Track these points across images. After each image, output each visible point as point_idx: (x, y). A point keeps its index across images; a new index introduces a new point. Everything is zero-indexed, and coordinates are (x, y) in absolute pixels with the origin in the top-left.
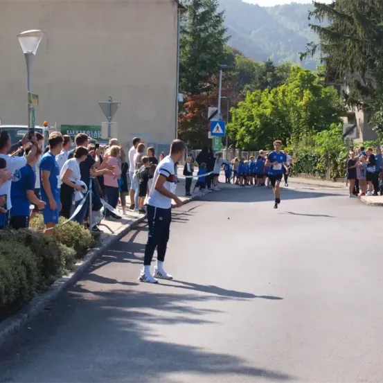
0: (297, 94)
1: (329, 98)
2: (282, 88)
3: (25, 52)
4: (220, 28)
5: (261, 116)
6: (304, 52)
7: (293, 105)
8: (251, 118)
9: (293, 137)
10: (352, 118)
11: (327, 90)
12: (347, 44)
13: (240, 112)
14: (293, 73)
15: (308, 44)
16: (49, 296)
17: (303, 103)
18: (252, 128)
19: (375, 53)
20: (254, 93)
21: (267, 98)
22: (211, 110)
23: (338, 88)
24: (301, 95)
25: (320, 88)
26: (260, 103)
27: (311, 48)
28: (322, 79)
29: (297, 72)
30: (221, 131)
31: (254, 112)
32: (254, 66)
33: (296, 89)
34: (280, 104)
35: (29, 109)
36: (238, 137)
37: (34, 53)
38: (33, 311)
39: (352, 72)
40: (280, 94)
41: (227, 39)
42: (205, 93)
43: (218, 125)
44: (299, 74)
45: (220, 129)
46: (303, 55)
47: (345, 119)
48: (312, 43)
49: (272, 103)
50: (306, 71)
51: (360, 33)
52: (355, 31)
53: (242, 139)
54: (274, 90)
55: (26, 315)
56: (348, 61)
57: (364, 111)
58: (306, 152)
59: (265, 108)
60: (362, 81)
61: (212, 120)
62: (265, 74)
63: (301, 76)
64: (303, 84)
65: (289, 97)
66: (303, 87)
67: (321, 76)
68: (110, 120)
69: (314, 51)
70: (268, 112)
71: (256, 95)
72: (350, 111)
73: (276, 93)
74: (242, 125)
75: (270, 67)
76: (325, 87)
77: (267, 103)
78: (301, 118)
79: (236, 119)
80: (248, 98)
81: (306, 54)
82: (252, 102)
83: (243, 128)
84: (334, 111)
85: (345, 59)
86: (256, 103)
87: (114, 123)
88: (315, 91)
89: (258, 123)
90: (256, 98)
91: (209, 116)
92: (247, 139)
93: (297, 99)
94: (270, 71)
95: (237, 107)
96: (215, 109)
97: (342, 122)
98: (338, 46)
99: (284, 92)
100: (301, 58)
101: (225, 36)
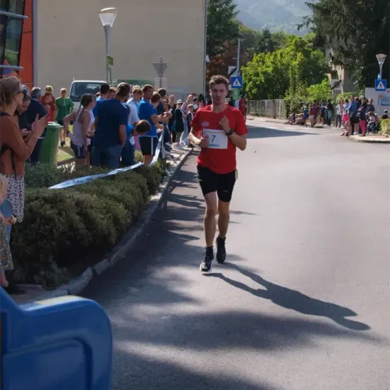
0: (293, 56)
1: (317, 59)
2: (280, 51)
3: (104, 25)
4: (231, 4)
5: (265, 73)
6: (300, 24)
7: (289, 65)
8: (257, 75)
9: (291, 89)
10: (334, 74)
11: (315, 53)
12: (334, 18)
13: (249, 70)
14: (289, 40)
15: (304, 18)
16: (151, 211)
17: (297, 62)
18: (258, 83)
19: (355, 25)
20: (259, 55)
21: (269, 59)
22: (231, 68)
23: (324, 51)
24: (294, 56)
25: (310, 52)
26: (264, 63)
27: (306, 21)
28: (311, 44)
29: (293, 39)
30: (239, 85)
31: (259, 69)
32: (254, 34)
33: (291, 53)
34: (279, 64)
35: (108, 69)
36: (247, 89)
37: (111, 26)
38: (147, 222)
39: (338, 39)
40: (279, 56)
41: (236, 13)
42: (219, 55)
43: (237, 80)
44: (294, 40)
45: (238, 83)
46: (300, 26)
47: (329, 75)
48: (307, 17)
49: (273, 63)
50: (300, 38)
51: (345, 9)
52: (341, 8)
53: (250, 91)
54: (274, 53)
55: (143, 225)
56: (336, 30)
57: (346, 70)
58: (301, 100)
59: (268, 67)
60: (345, 46)
61: (231, 76)
62: (263, 40)
63: (295, 42)
64: (297, 48)
65: (286, 58)
66: (297, 50)
67: (310, 42)
68: (161, 76)
69: (308, 23)
70: (270, 70)
71: (260, 57)
72: (333, 69)
73: (276, 55)
74: (250, 80)
75: (267, 34)
76: (314, 50)
77: (269, 64)
78: (295, 74)
79: (246, 75)
80: (254, 59)
81: (302, 25)
82: (258, 62)
83: (251, 83)
84: (320, 69)
85: (332, 29)
86: (261, 63)
87: (164, 79)
88: (306, 54)
89: (263, 78)
90: (261, 59)
91: (229, 73)
92: (254, 91)
93: (292, 59)
94: (267, 38)
95: (246, 66)
96: (234, 67)
97: (327, 77)
98: (326, 19)
99: (281, 55)
100: (298, 29)
101: (235, 11)
